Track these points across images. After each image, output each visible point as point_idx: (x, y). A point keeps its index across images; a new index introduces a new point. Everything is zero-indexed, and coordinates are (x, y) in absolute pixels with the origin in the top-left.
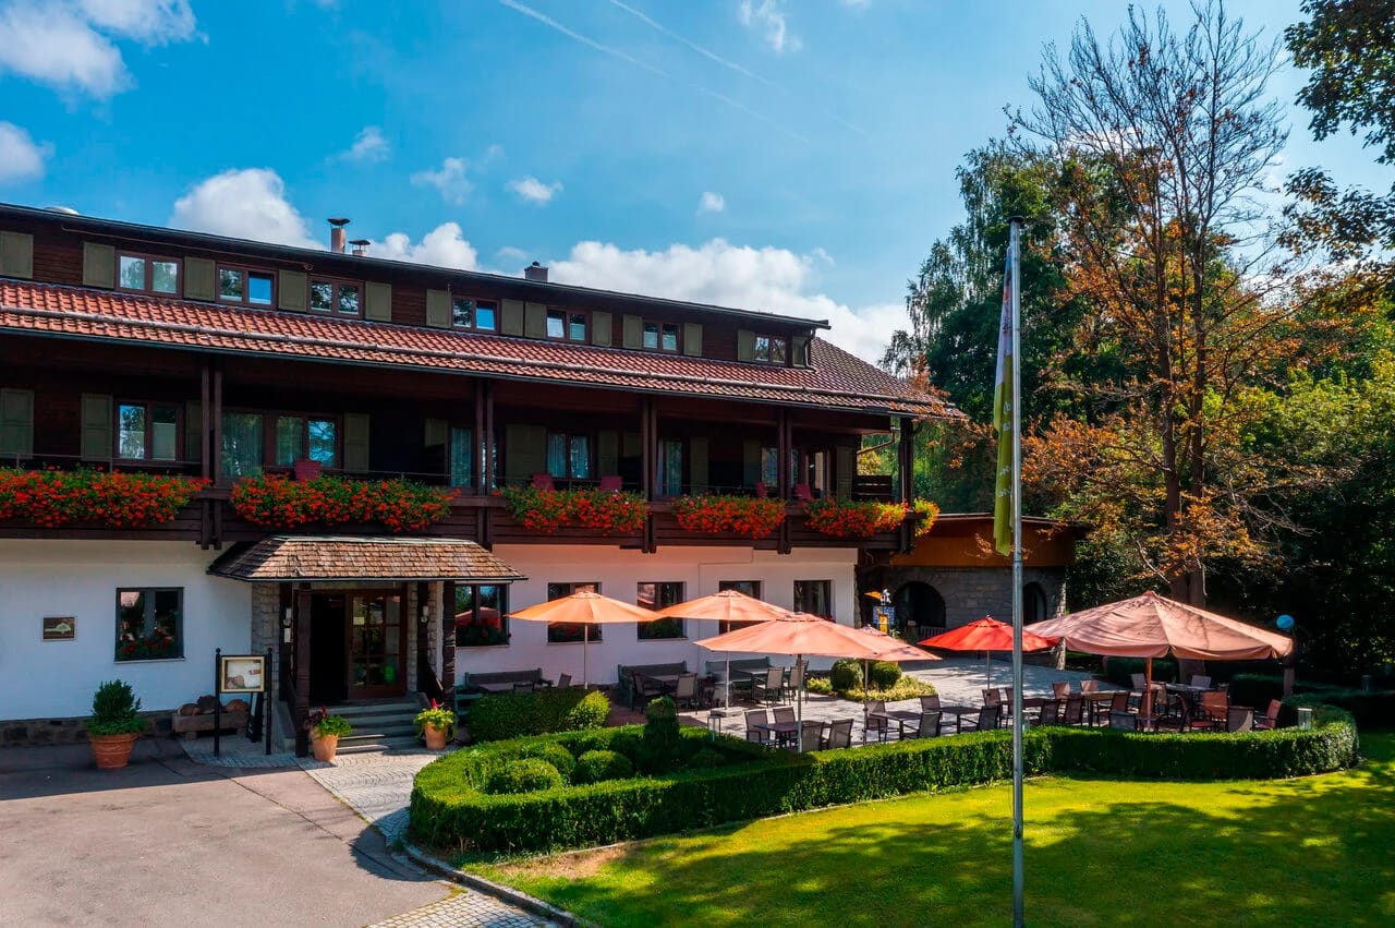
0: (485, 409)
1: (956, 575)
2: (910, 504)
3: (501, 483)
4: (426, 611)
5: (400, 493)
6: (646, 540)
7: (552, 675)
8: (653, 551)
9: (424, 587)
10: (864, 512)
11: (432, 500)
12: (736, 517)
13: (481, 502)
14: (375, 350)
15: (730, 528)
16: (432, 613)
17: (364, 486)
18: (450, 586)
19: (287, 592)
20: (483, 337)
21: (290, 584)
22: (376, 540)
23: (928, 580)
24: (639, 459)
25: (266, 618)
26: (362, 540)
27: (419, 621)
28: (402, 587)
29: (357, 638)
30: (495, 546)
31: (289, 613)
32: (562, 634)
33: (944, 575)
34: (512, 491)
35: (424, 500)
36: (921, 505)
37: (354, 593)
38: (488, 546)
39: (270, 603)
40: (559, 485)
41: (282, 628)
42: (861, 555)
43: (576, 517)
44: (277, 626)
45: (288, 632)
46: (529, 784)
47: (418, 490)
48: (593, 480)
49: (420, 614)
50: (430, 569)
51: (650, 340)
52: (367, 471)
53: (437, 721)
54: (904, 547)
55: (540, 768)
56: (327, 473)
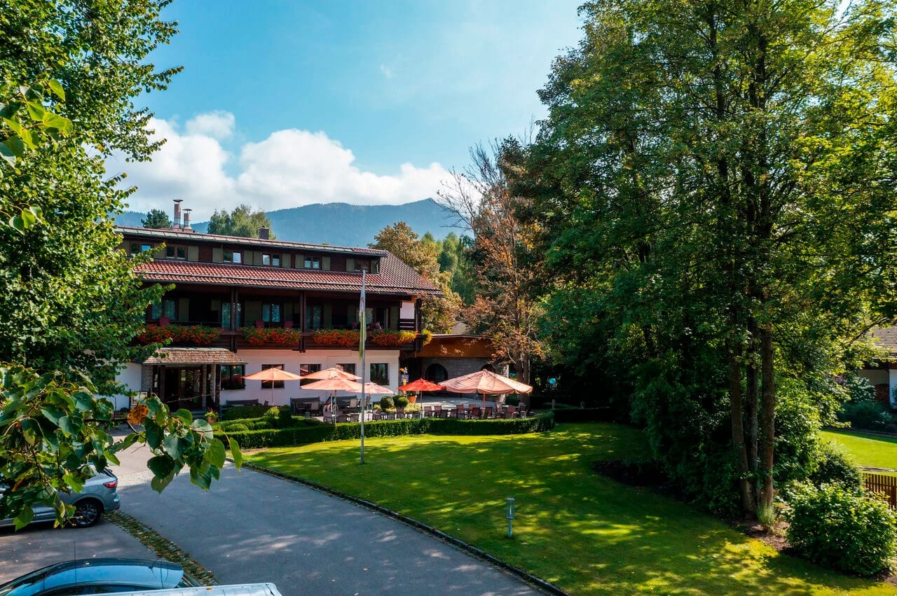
0: (235, 296)
1: (452, 361)
2: (420, 331)
3: (242, 325)
4: (210, 375)
5: (200, 330)
6: (301, 347)
7: (262, 402)
8: (304, 352)
9: (209, 367)
10: (397, 335)
11: (212, 333)
12: (339, 338)
13: (232, 333)
14: (191, 276)
15: (337, 342)
16: (212, 376)
17: (186, 328)
18: (218, 366)
19: (156, 369)
20: (236, 267)
21: (157, 366)
22: (190, 349)
23: (440, 363)
24: (299, 314)
25: (147, 378)
26: (185, 349)
27: (207, 380)
28: (200, 367)
29: (183, 385)
30: (238, 350)
31: (157, 376)
32: (266, 385)
33: (447, 361)
34: (245, 329)
35: (209, 333)
36: (425, 332)
37: (183, 368)
38: (235, 352)
39: (149, 372)
40: (267, 325)
41: (154, 382)
42: (401, 353)
43: (271, 339)
44: (152, 381)
45: (156, 383)
46: (240, 430)
47: (207, 329)
48: (281, 324)
49: (207, 377)
50: (210, 360)
51: (308, 264)
52: (187, 321)
53: (212, 417)
54: (417, 350)
55: (242, 426)
56: (172, 323)
